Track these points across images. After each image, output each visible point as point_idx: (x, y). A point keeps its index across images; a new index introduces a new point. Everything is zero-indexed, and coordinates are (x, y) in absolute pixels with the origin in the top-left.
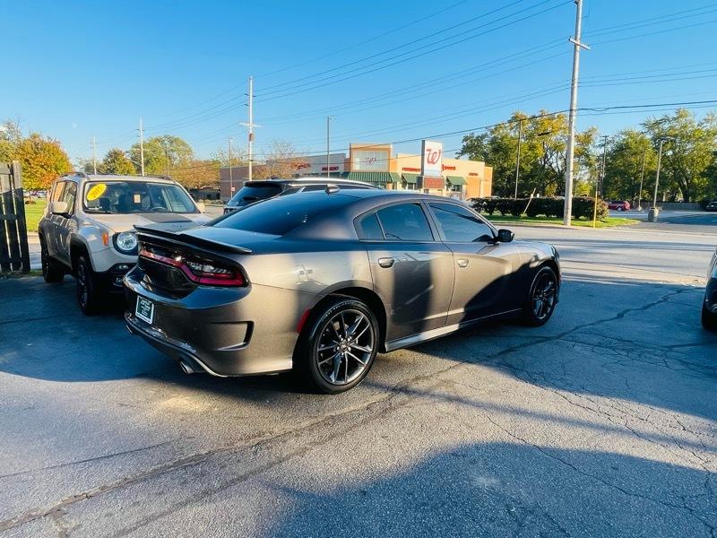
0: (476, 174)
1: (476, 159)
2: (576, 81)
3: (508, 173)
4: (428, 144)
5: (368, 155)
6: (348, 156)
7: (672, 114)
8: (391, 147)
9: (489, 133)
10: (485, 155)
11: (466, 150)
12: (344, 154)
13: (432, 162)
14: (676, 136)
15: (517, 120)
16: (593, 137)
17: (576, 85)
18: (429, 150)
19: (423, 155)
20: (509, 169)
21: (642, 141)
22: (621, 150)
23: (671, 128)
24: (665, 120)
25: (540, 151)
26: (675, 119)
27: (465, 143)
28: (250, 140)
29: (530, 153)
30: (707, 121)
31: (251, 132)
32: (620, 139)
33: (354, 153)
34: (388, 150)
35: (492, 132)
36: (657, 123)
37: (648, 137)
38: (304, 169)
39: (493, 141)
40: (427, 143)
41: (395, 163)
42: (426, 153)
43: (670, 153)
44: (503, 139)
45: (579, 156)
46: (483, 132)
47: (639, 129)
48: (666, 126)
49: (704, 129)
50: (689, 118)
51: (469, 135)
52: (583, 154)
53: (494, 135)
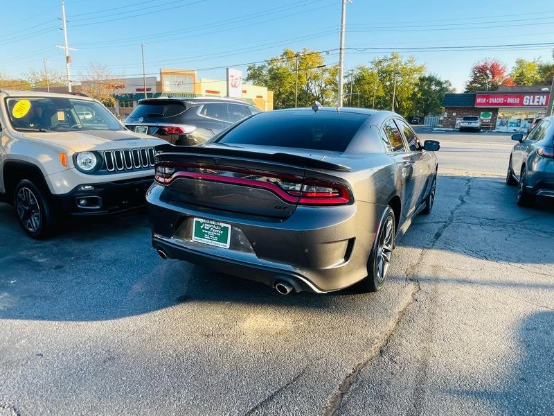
0: (261, 97)
1: (259, 84)
2: (344, 26)
3: (283, 96)
4: (231, 72)
5: (176, 78)
6: (159, 80)
7: (389, 56)
8: (196, 72)
9: (266, 65)
10: (266, 82)
11: (250, 77)
12: (155, 78)
13: (235, 86)
14: (391, 71)
15: (287, 55)
17: (344, 30)
18: (232, 76)
19: (227, 80)
20: (284, 93)
21: (372, 75)
22: (359, 80)
23: (389, 65)
24: (386, 60)
25: (304, 80)
26: (391, 59)
27: (249, 72)
28: (68, 62)
30: (410, 61)
31: (68, 55)
32: (357, 72)
33: (164, 76)
34: (193, 75)
35: (269, 64)
36: (380, 62)
37: (376, 71)
38: (121, 90)
39: (270, 71)
40: (230, 70)
41: (200, 86)
42: (230, 78)
43: (388, 83)
44: (278, 69)
45: (330, 84)
46: (263, 64)
47: (369, 66)
48: (385, 64)
49: (408, 67)
50: (399, 59)
51: (252, 65)
52: (333, 82)
53: (270, 67)
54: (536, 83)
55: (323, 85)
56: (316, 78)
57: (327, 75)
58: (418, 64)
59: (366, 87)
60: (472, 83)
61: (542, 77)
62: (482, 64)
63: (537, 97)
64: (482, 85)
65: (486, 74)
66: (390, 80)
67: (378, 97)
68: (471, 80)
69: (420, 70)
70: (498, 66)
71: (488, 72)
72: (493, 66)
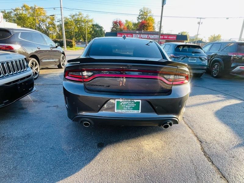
7: (78, 14)
9: (13, 11)
10: (14, 21)
14: (80, 21)
16: (55, 18)
21: (71, 22)
24: (76, 15)
25: (37, 21)
29: (34, 22)
30: (87, 17)
35: (14, 11)
36: (74, 16)
37: (72, 20)
39: (16, 15)
43: (79, 26)
44: (21, 14)
45: (51, 25)
46: (10, 10)
47: (69, 17)
48: (76, 17)
49: (86, 19)
50: (82, 15)
51: (3, 11)
52: (52, 24)
53: (15, 13)
54: (133, 30)
55: (48, 25)
56: (43, 21)
57: (49, 20)
58: (90, 18)
59: (69, 27)
60: (113, 28)
61: (134, 27)
62: (115, 20)
63: (137, 35)
64: (117, 29)
65: (117, 25)
66: (79, 25)
67: (76, 32)
68: (112, 27)
69: (91, 21)
70: (121, 22)
71: (118, 24)
72: (119, 22)
